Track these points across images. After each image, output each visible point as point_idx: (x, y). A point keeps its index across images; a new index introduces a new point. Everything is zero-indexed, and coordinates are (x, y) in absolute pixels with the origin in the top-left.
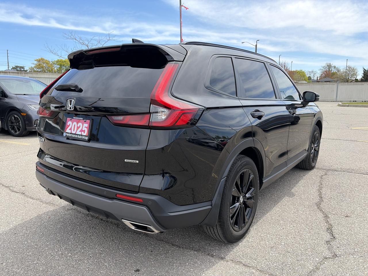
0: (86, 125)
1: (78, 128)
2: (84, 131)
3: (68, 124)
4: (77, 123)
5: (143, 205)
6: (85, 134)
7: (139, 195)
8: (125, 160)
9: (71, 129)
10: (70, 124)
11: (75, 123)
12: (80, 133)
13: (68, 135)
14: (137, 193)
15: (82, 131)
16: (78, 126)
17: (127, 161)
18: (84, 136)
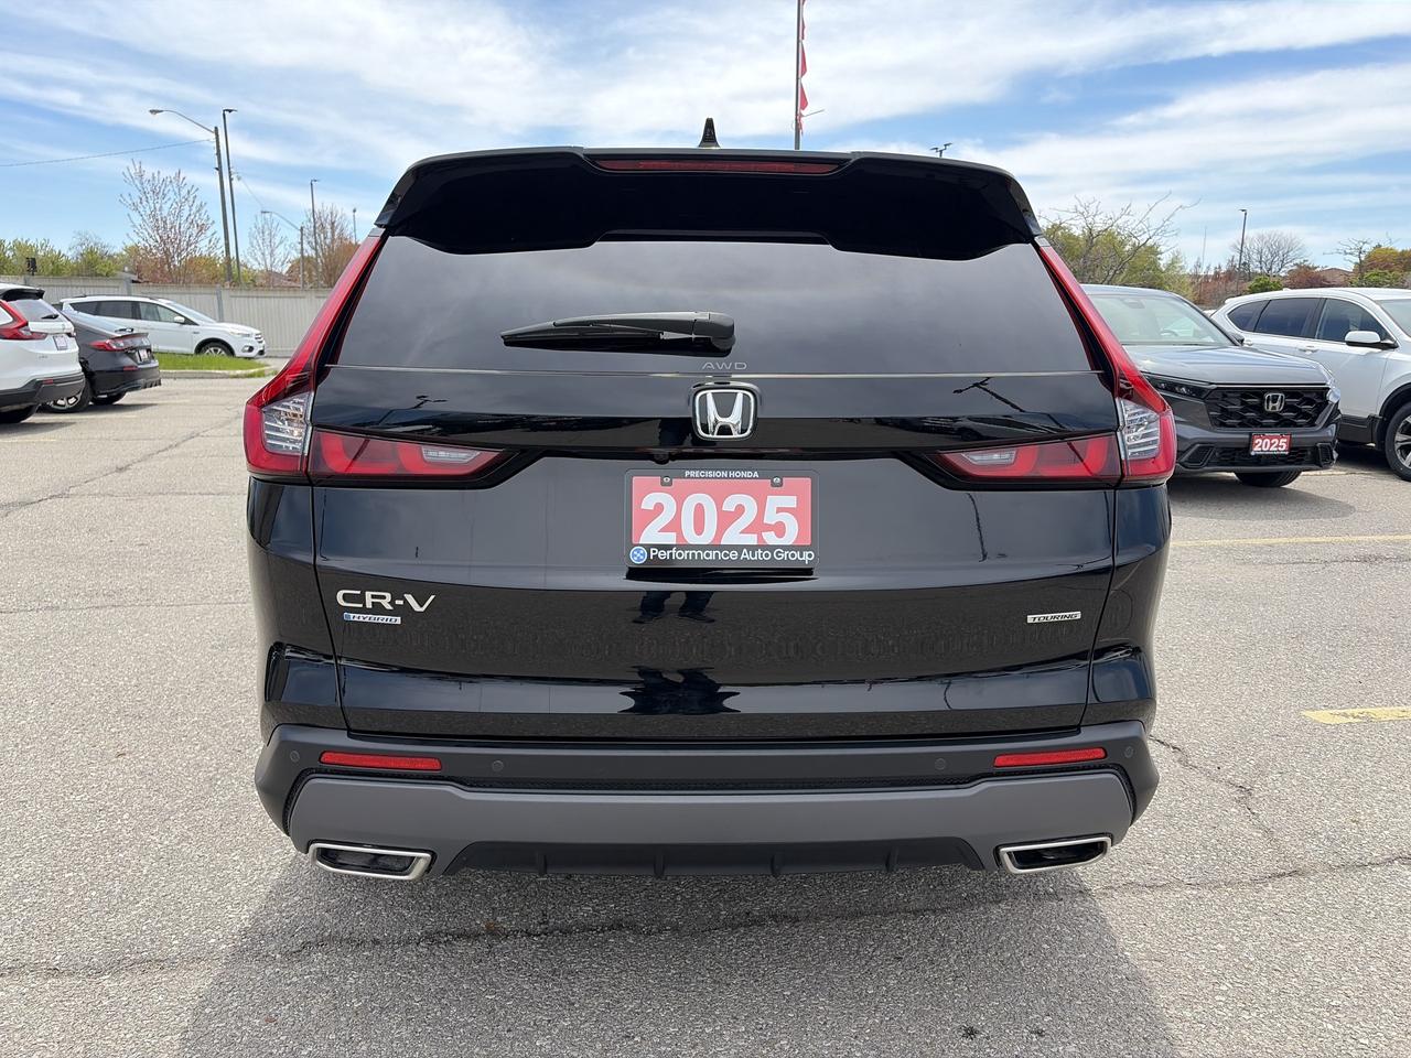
2: (778, 528)
3: (646, 505)
5: (1103, 768)
7: (1088, 735)
8: (1030, 619)
9: (673, 527)
10: (658, 506)
13: (662, 554)
14: (1076, 729)
15: (756, 528)
17: (1037, 621)
18: (786, 548)
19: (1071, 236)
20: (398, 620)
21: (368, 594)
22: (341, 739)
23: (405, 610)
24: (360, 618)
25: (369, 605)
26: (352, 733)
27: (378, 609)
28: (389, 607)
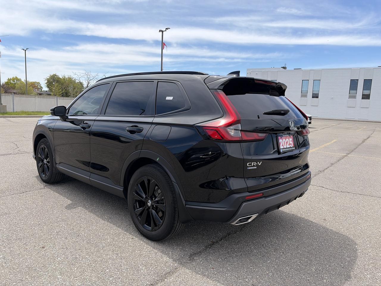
0: (291, 139)
1: (287, 143)
2: (291, 144)
3: (280, 142)
4: (286, 140)
6: (292, 146)
9: (283, 145)
10: (281, 142)
11: (284, 140)
12: (289, 146)
13: (283, 150)
15: (289, 144)
16: (287, 141)
19: (59, 78)
20: (256, 167)
21: (253, 163)
22: (248, 194)
23: (257, 165)
24: (251, 168)
25: (252, 165)
26: (250, 192)
27: (254, 166)
28: (255, 165)
